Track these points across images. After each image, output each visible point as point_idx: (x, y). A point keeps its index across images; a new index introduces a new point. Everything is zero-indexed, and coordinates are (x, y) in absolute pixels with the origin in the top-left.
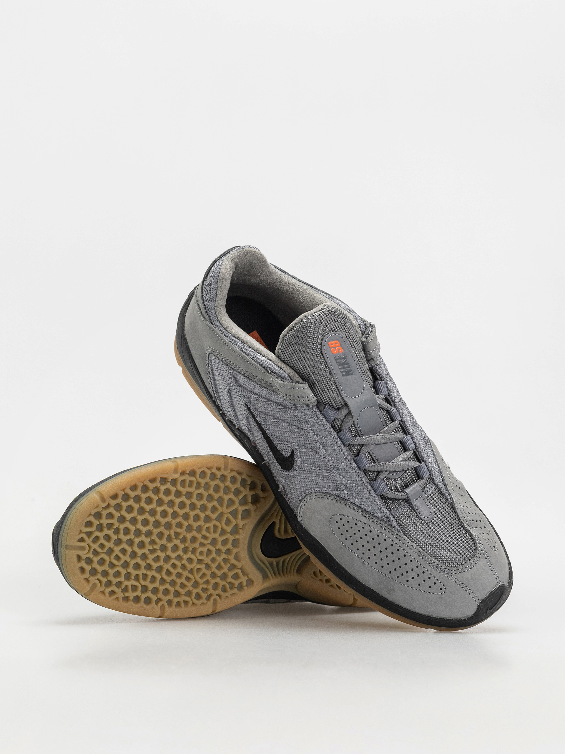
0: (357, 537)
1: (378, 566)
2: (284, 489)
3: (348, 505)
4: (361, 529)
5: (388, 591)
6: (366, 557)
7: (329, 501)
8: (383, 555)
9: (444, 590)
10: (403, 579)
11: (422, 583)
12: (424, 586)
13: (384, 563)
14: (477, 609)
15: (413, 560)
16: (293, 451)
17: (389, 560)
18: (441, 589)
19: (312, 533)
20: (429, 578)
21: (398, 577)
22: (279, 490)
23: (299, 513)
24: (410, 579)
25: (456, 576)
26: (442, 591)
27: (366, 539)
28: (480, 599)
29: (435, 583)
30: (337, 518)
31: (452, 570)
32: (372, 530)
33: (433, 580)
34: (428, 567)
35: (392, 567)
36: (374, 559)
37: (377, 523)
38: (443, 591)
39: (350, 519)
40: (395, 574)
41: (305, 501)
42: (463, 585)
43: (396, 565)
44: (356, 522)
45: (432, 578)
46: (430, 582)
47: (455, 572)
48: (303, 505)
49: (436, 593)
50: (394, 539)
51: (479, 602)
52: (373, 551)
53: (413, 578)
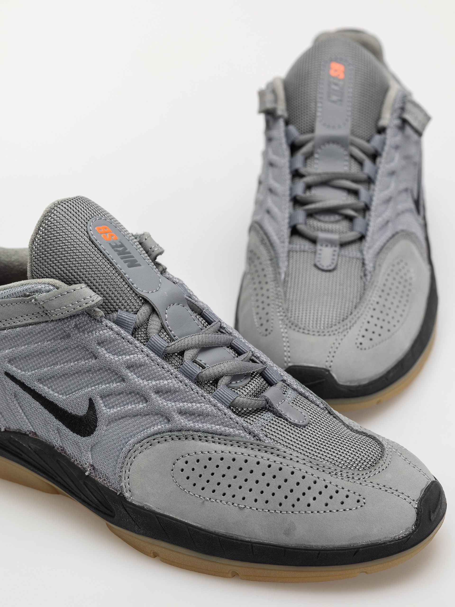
0: (218, 478)
1: (261, 503)
2: (94, 469)
3: (191, 437)
4: (220, 463)
5: (287, 533)
6: (238, 498)
7: (163, 446)
8: (262, 486)
9: (362, 501)
10: (301, 506)
11: (329, 501)
12: (334, 504)
13: (267, 495)
14: (417, 514)
15: (306, 475)
16: (90, 400)
17: (273, 488)
18: (358, 501)
19: (151, 506)
20: (337, 492)
21: (293, 506)
22: (87, 474)
23: (124, 487)
24: (311, 501)
25: (371, 480)
26: (361, 503)
27: (230, 474)
28: (415, 500)
29: (347, 496)
30: (181, 464)
31: (363, 475)
32: (235, 456)
33: (343, 493)
34: (328, 478)
35: (280, 495)
36: (250, 497)
37: (239, 445)
38: (363, 503)
39: (200, 456)
40: (287, 504)
41: (129, 464)
42: (386, 488)
43: (285, 490)
44: (209, 455)
45: (341, 491)
46: (341, 496)
47: (368, 475)
48: (127, 471)
49: (354, 508)
50: (270, 456)
51: (416, 504)
52: (246, 486)
53: (315, 499)
